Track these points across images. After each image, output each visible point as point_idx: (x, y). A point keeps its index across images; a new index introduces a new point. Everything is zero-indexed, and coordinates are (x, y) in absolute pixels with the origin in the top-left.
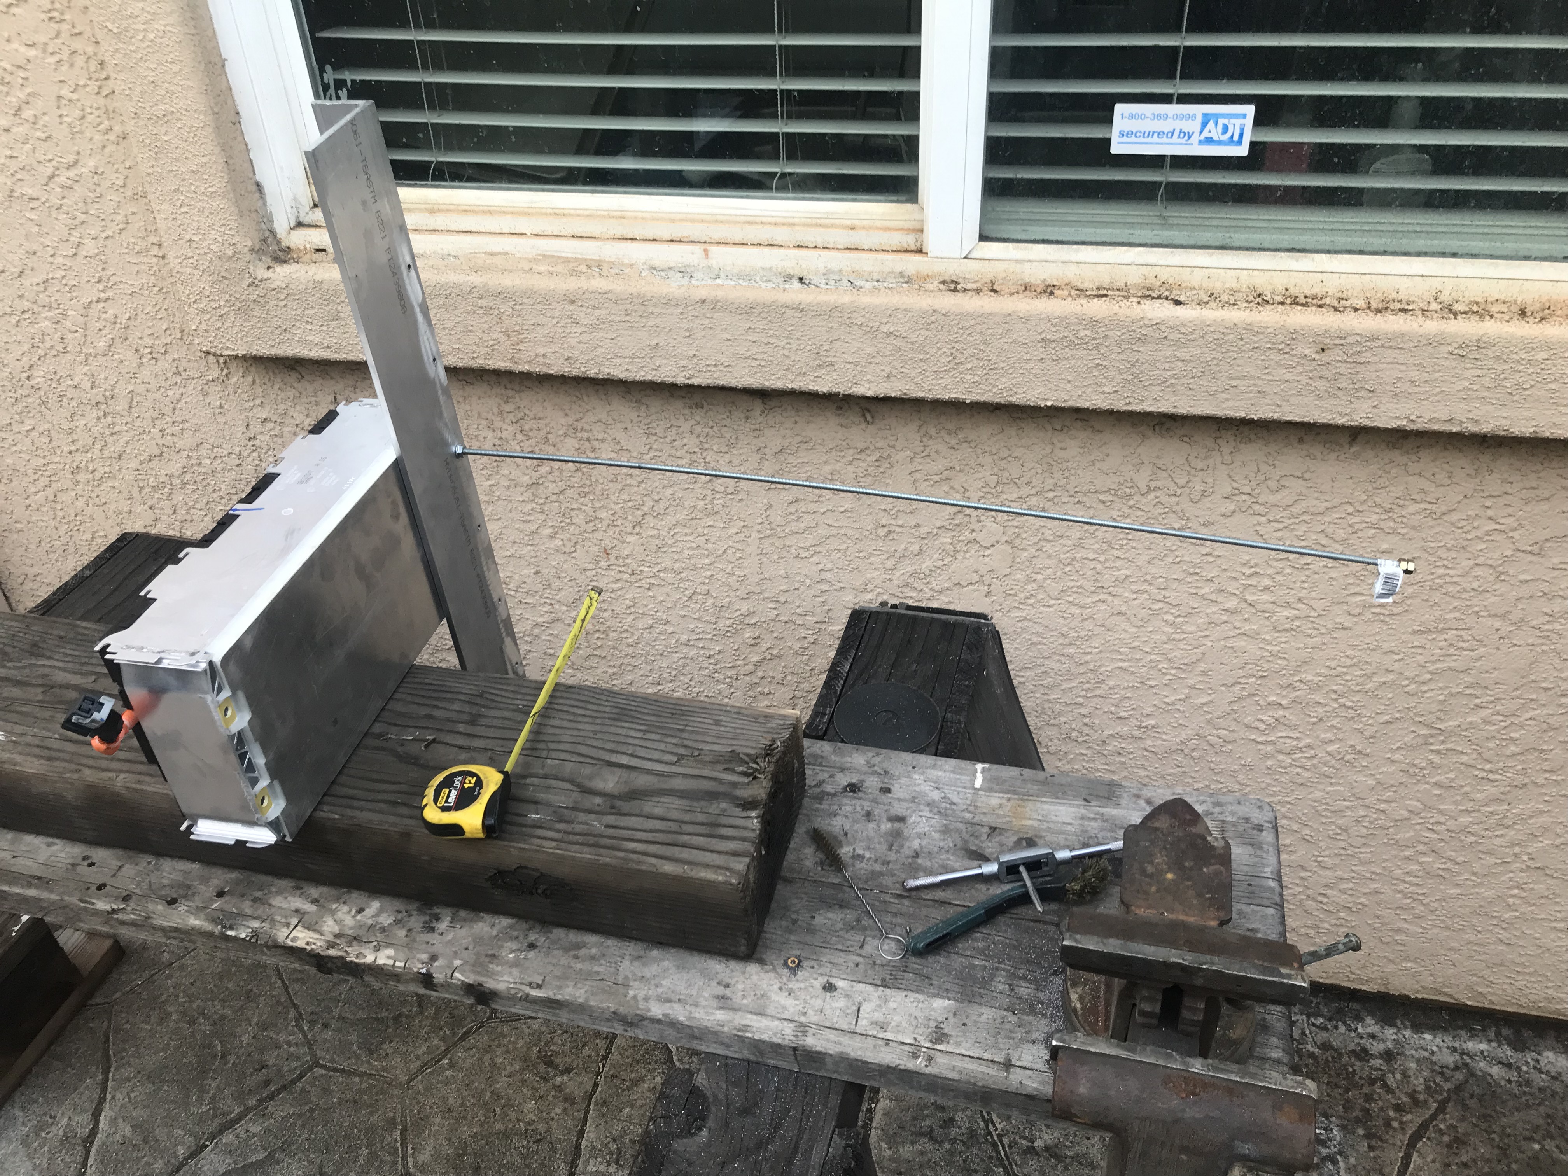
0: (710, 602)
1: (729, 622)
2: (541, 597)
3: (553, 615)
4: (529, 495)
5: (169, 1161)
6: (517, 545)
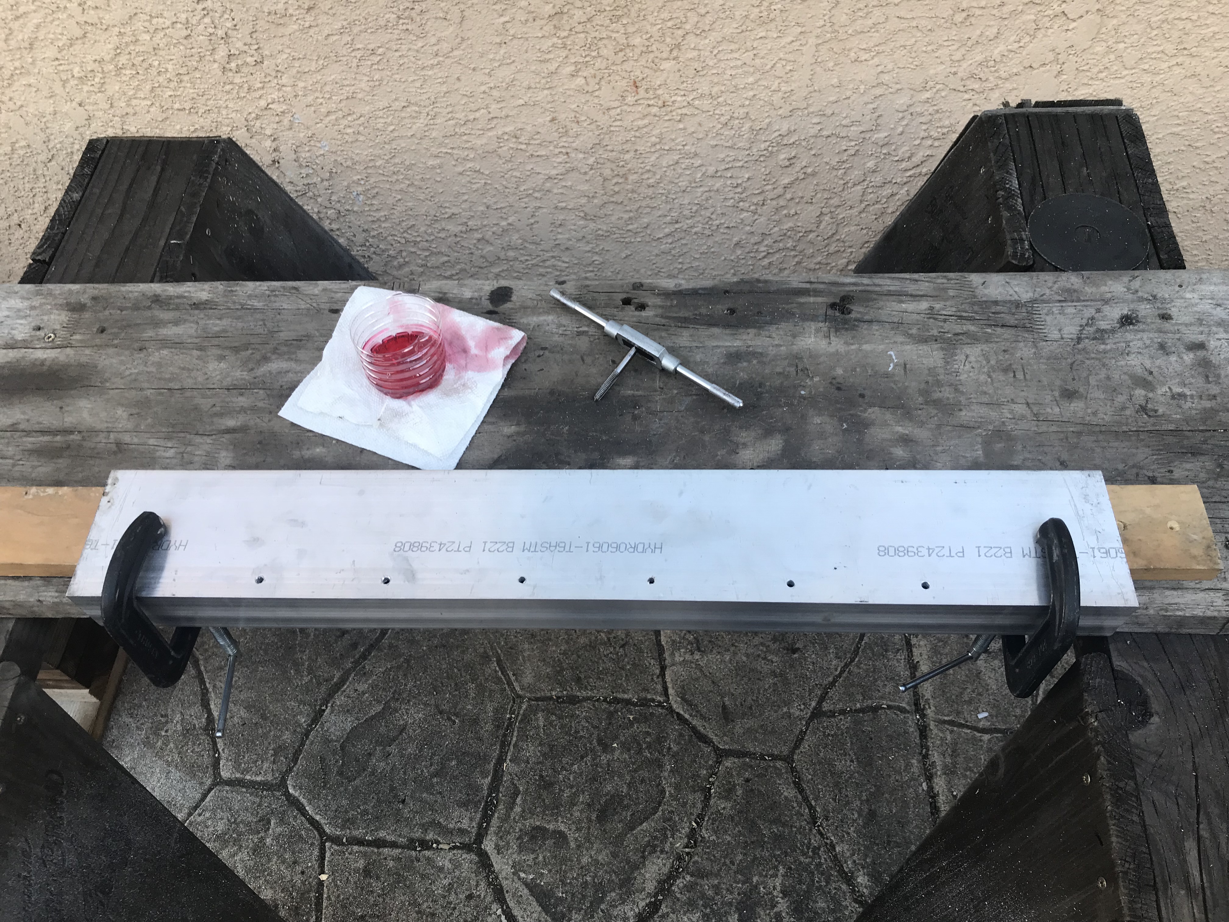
0: (747, 126)
1: (763, 146)
2: (556, 147)
3: (568, 165)
4: (549, 28)
5: (295, 731)
6: (531, 90)
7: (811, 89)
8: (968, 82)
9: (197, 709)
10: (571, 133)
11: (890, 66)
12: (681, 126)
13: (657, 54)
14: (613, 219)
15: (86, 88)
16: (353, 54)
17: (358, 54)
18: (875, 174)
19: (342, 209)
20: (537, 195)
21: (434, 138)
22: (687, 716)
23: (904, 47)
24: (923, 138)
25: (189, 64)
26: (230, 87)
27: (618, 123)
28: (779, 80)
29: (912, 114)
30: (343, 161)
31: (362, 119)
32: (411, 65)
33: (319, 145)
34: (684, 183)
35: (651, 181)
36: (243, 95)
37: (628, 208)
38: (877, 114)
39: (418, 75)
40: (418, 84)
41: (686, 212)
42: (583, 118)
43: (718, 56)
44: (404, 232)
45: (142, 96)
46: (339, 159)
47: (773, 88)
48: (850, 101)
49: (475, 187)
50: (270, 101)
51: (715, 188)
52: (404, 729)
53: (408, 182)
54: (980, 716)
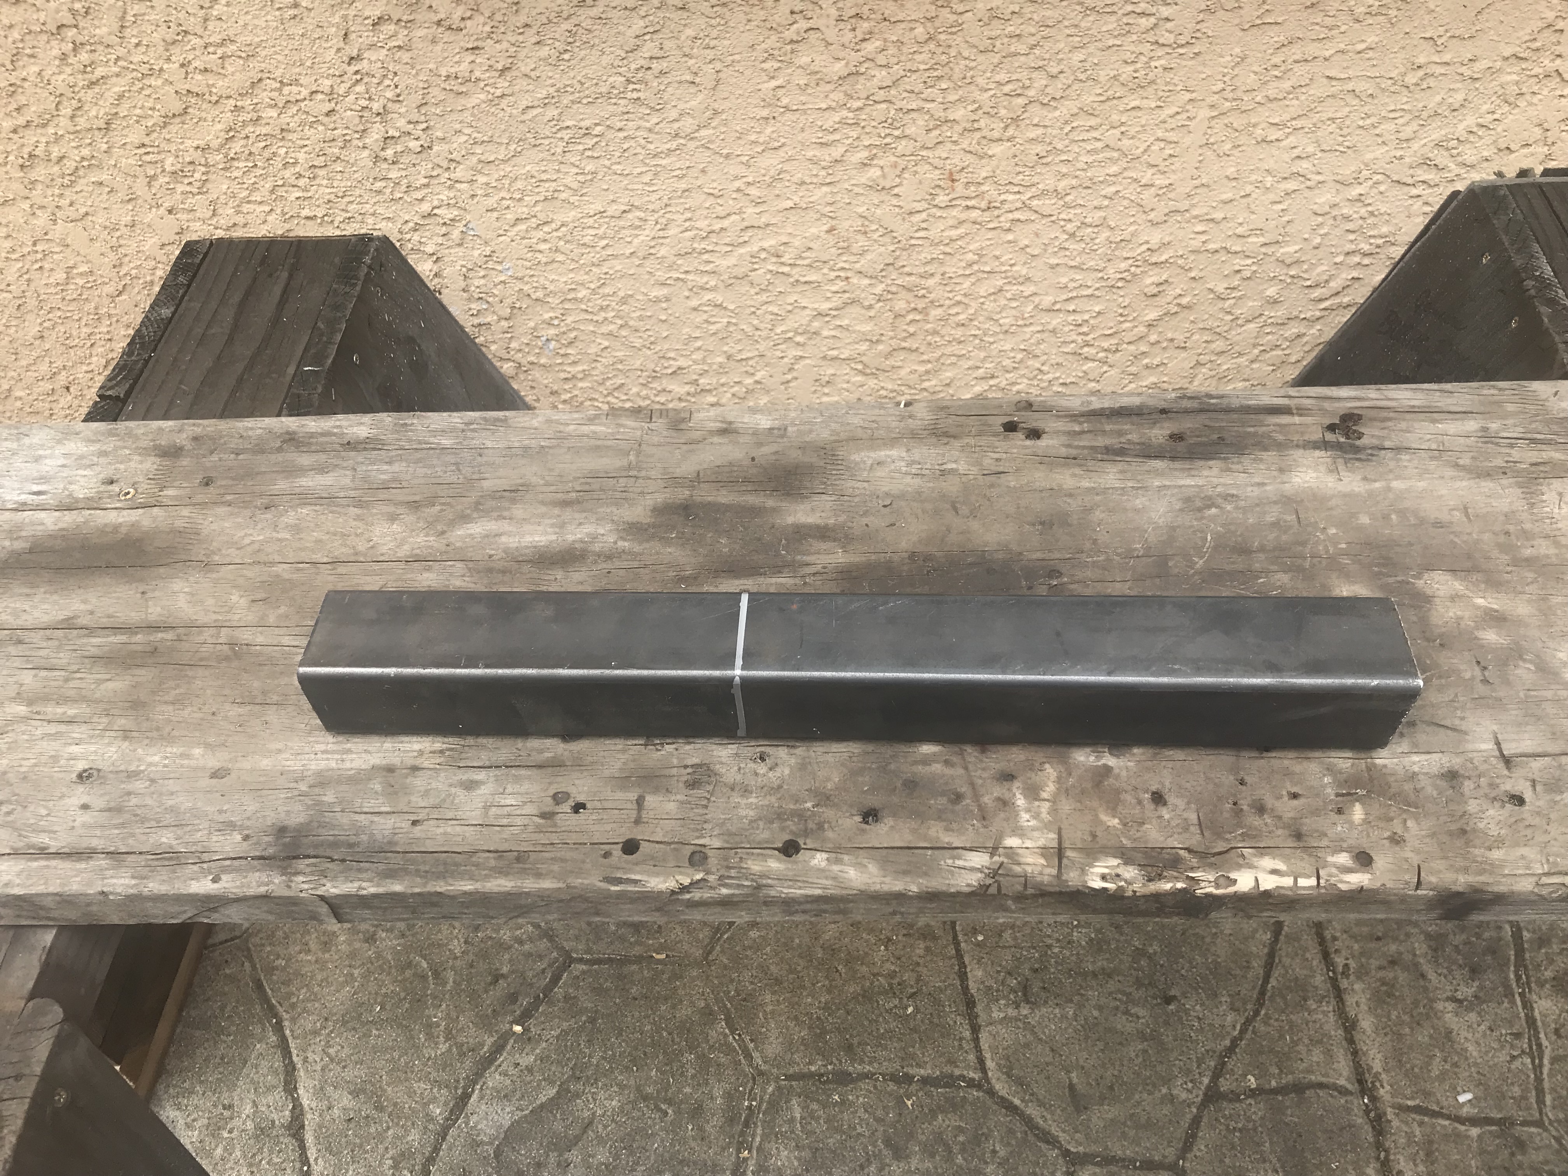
0: (1103, 236)
2: (832, 269)
3: (847, 295)
4: (838, 96)
5: (425, 1128)
6: (805, 187)
7: (1197, 182)
8: (1419, 172)
9: (278, 1096)
10: (855, 248)
11: (1310, 149)
12: (1010, 237)
13: (985, 132)
14: (903, 373)
15: (180, 188)
16: (559, 135)
17: (566, 135)
18: (1277, 306)
19: (524, 362)
20: (799, 339)
21: (663, 257)
22: (1017, 1102)
23: (1333, 120)
24: (1348, 253)
25: (329, 151)
26: (383, 184)
27: (921, 234)
28: (1154, 170)
29: (1335, 218)
30: (531, 292)
31: (563, 229)
32: (639, 150)
33: (499, 268)
34: (1007, 321)
35: (962, 317)
36: (399, 195)
37: (925, 357)
38: (1286, 219)
39: (647, 165)
40: (646, 178)
41: (1007, 362)
42: (874, 227)
43: (1071, 136)
44: (609, 394)
45: (259, 199)
46: (526, 288)
47: (1143, 182)
48: (1250, 199)
49: (713, 328)
50: (436, 203)
51: (1051, 327)
52: (591, 1123)
53: (620, 322)
54: (1462, 1098)
